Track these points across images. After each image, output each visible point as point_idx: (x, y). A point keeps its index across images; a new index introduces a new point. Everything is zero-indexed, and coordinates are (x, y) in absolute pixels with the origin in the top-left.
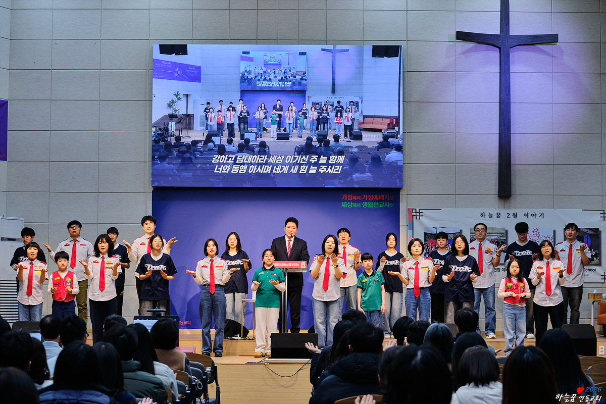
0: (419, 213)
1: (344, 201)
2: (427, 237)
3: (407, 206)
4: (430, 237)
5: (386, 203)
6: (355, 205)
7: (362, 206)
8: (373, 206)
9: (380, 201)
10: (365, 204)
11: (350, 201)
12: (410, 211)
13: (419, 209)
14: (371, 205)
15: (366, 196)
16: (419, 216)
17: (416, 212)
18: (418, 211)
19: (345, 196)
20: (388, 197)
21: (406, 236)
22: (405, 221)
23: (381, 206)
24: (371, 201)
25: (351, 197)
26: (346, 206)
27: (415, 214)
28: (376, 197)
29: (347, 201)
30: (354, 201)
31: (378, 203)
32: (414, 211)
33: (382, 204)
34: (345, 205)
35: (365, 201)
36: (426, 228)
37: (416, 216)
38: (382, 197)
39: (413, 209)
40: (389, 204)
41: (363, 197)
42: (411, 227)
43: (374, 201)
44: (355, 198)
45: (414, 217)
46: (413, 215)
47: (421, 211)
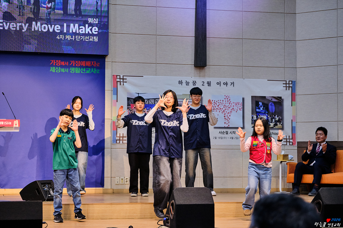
0: (123, 79)
1: (52, 66)
2: (130, 102)
3: (112, 72)
4: (132, 102)
5: (92, 69)
6: (63, 70)
7: (69, 71)
8: (80, 72)
9: (86, 67)
10: (73, 70)
11: (58, 67)
12: (115, 77)
13: (123, 76)
14: (77, 70)
15: (73, 62)
16: (123, 82)
17: (120, 79)
18: (122, 77)
19: (53, 62)
20: (94, 63)
21: (110, 100)
22: (110, 86)
23: (88, 72)
24: (78, 67)
25: (59, 62)
26: (54, 71)
27: (119, 80)
28: (83, 63)
29: (56, 66)
30: (62, 67)
31: (85, 69)
32: (118, 77)
33: (89, 70)
34: (53, 69)
35: (72, 66)
36: (129, 93)
37: (120, 82)
38: (88, 63)
39: (117, 76)
40: (95, 70)
41: (70, 63)
42: (116, 92)
43: (81, 67)
44: (63, 63)
45: (119, 83)
46: (118, 80)
47: (125, 78)
